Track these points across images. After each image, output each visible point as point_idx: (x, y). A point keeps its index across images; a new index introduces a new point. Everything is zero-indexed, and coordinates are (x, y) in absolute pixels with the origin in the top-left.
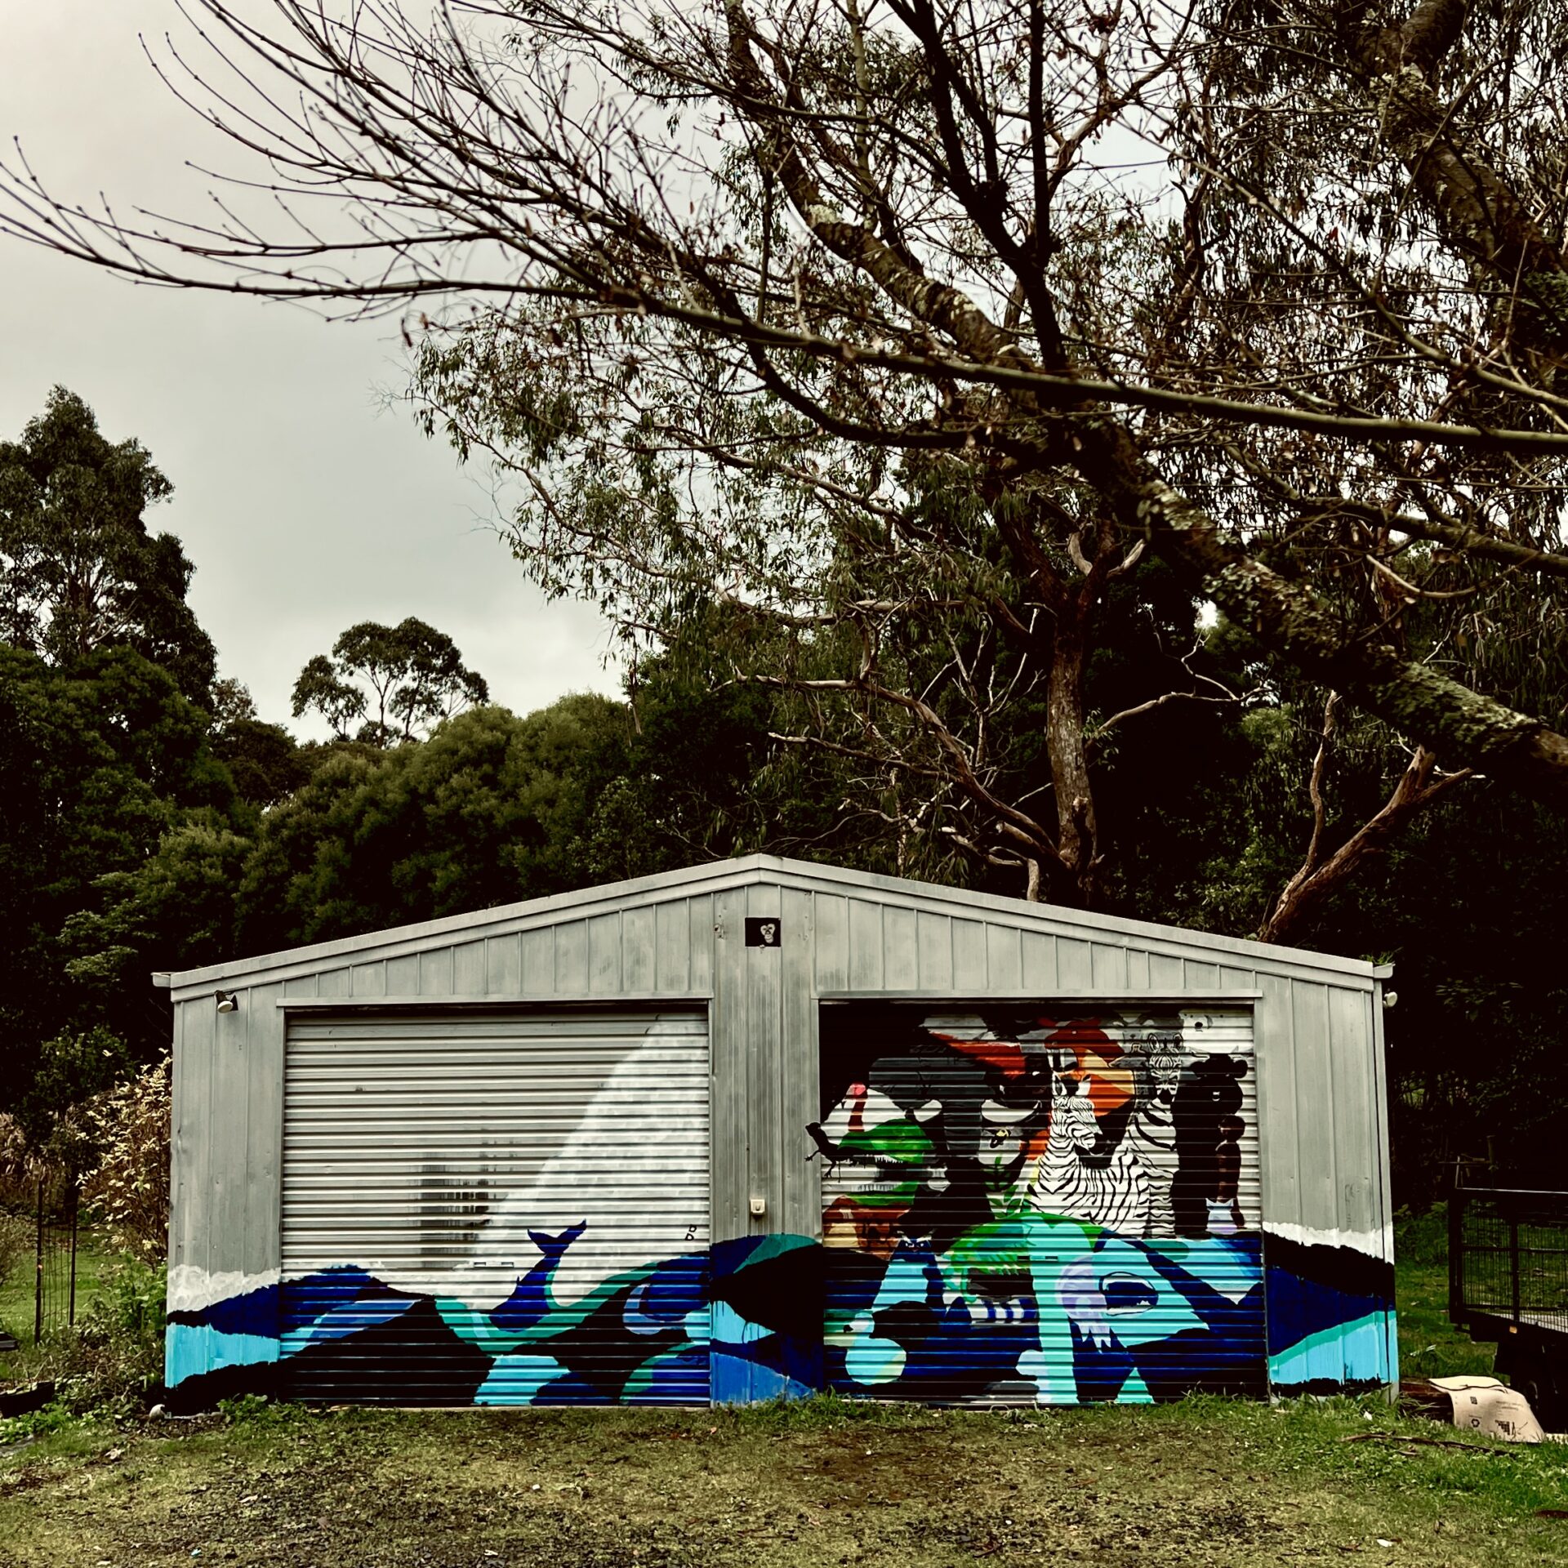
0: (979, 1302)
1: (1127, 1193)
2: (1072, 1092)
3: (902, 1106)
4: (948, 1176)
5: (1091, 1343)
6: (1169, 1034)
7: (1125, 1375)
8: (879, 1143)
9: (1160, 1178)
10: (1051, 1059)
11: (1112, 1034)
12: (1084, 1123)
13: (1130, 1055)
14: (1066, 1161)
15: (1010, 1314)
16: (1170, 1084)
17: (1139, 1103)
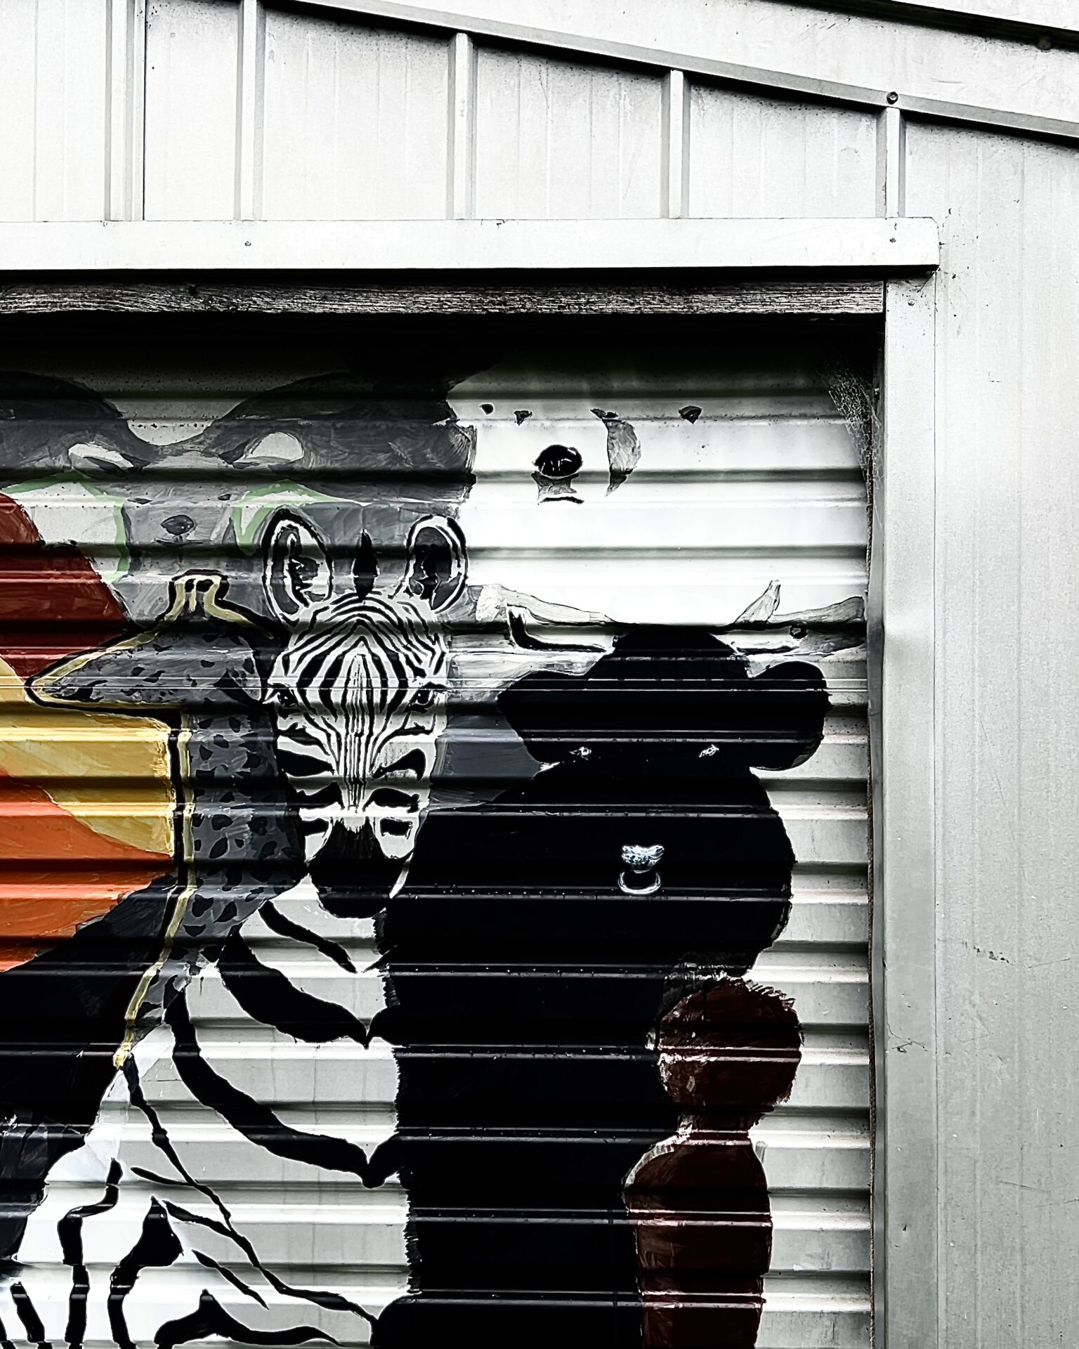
6: (394, 518)
16: (383, 798)
17: (200, 905)
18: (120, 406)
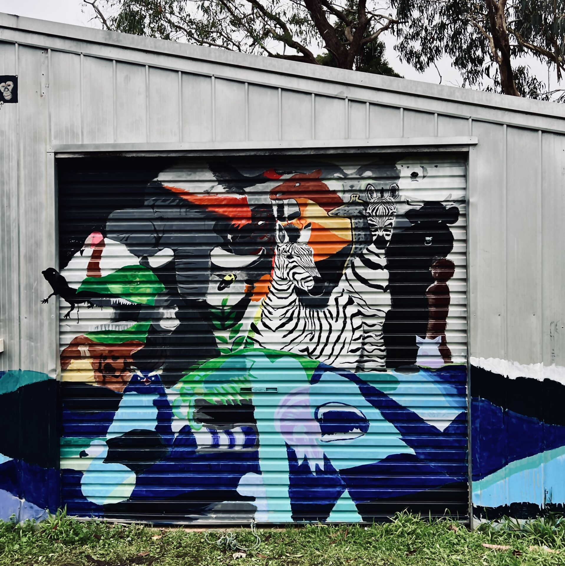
0: (205, 429)
1: (343, 330)
2: (294, 239)
3: (137, 254)
4: (178, 316)
5: (306, 468)
6: (387, 184)
7: (337, 496)
8: (116, 288)
9: (373, 316)
10: (275, 209)
11: (332, 185)
12: (304, 268)
13: (349, 204)
14: (287, 302)
15: (232, 440)
16: (385, 230)
17: (356, 248)
18: (342, 168)
